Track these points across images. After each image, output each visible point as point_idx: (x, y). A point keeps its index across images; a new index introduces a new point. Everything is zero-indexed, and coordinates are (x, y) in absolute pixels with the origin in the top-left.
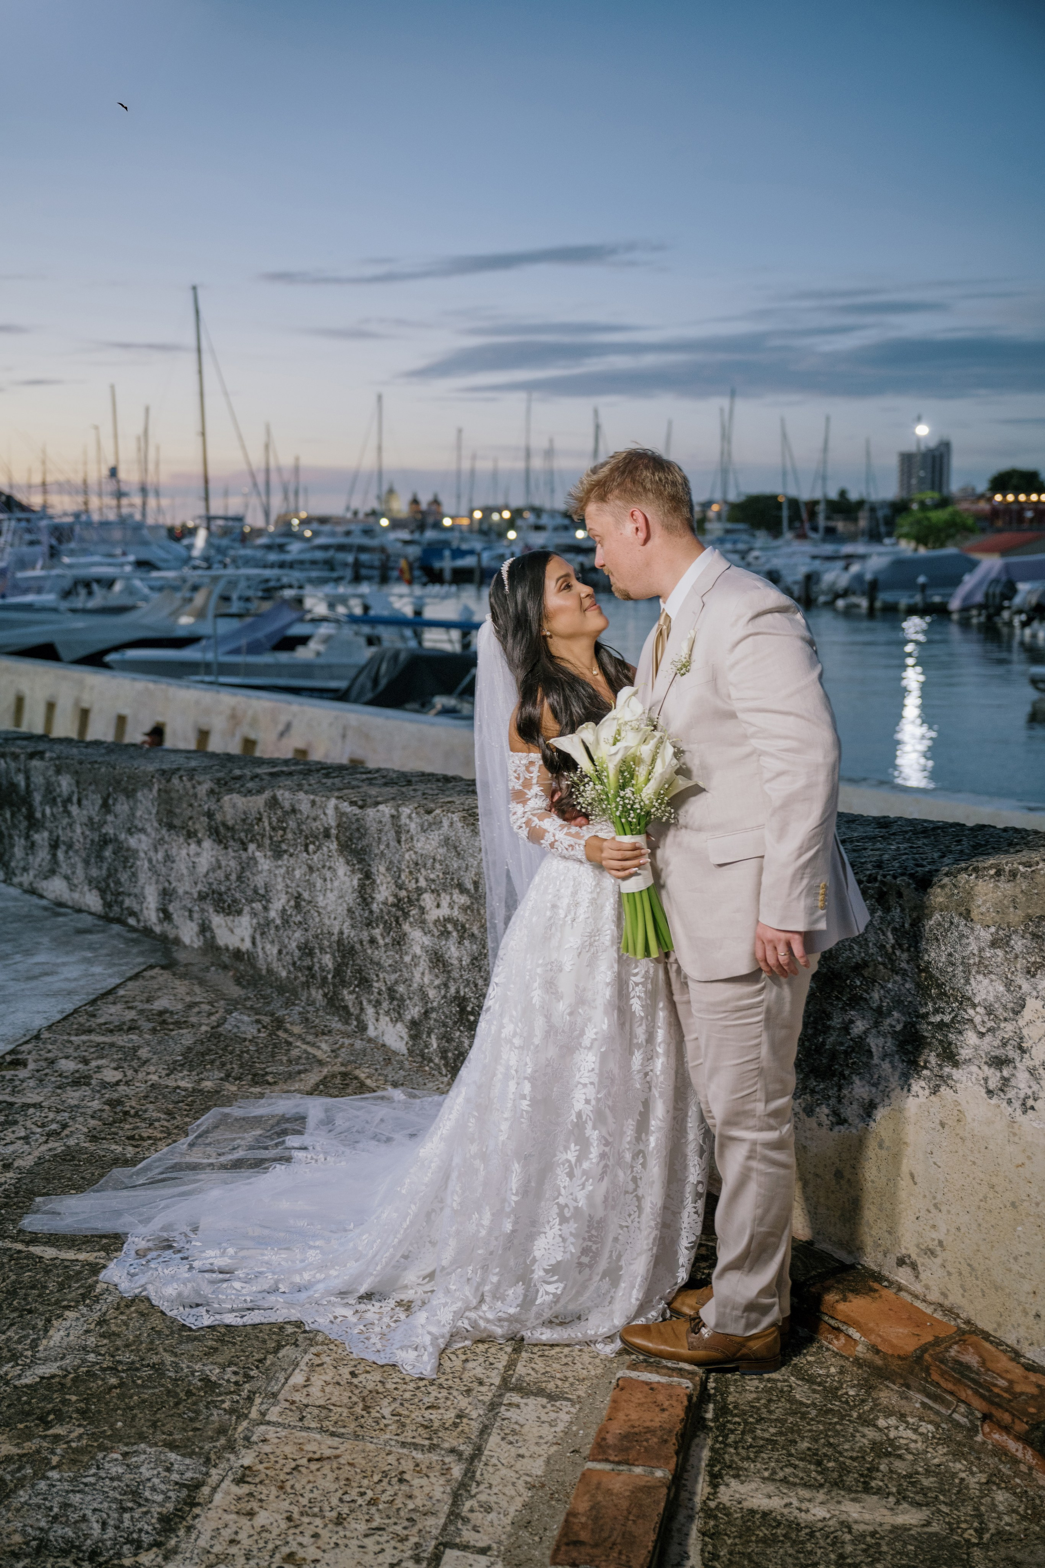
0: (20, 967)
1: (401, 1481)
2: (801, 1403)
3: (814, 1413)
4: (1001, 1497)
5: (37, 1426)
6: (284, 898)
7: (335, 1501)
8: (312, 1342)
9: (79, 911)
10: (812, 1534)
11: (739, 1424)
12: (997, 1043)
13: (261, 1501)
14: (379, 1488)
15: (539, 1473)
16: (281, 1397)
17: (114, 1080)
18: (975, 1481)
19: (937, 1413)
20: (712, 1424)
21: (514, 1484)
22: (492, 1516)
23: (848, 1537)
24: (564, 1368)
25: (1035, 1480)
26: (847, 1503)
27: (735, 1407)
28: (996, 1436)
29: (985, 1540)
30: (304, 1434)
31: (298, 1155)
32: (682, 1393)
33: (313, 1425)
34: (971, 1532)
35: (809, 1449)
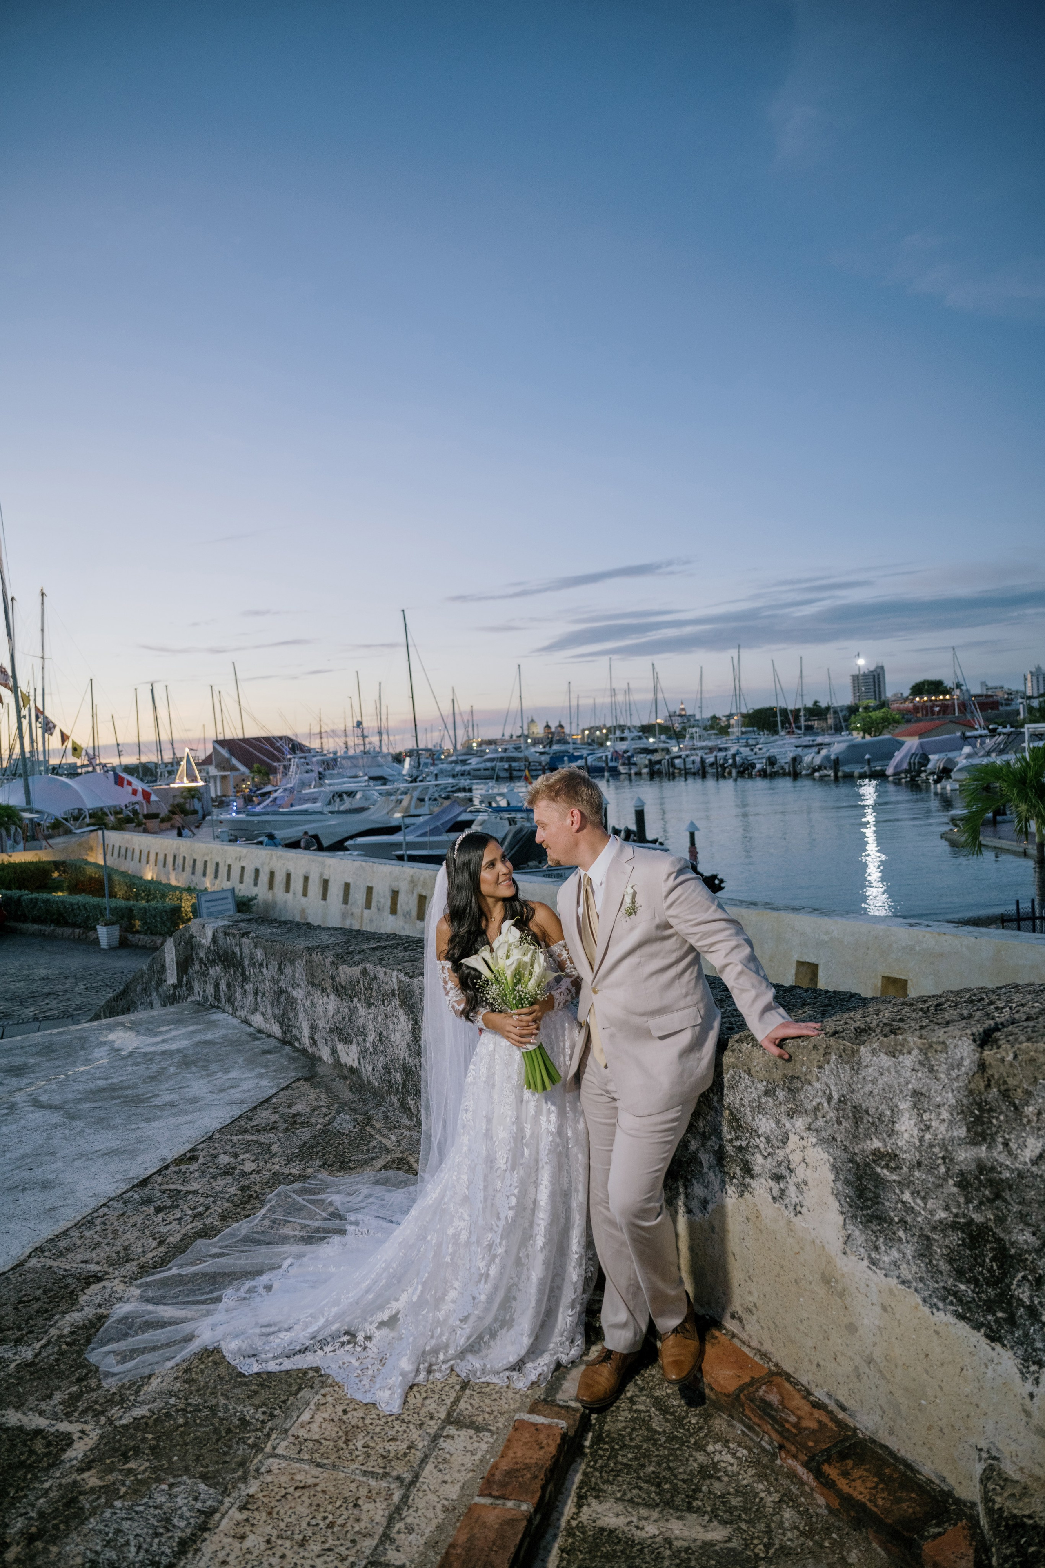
0: (218, 1082)
1: (356, 1505)
2: (656, 1431)
3: (663, 1439)
4: (788, 1514)
5: (119, 1461)
6: (374, 1034)
7: (304, 1525)
8: (324, 1384)
9: (269, 1036)
10: (641, 1551)
11: (607, 1450)
12: (774, 1164)
13: (253, 1525)
14: (338, 1512)
15: (455, 1497)
16: (290, 1433)
17: (249, 1170)
18: (770, 1500)
19: (751, 1439)
20: (588, 1451)
21: (434, 1507)
22: (412, 1537)
23: (668, 1553)
24: (493, 1403)
25: (815, 1499)
26: (673, 1521)
27: (607, 1436)
28: (790, 1461)
29: (770, 1555)
30: (298, 1465)
31: (350, 1228)
32: (557, 1432)
33: (306, 1457)
34: (761, 1547)
35: (653, 1472)
